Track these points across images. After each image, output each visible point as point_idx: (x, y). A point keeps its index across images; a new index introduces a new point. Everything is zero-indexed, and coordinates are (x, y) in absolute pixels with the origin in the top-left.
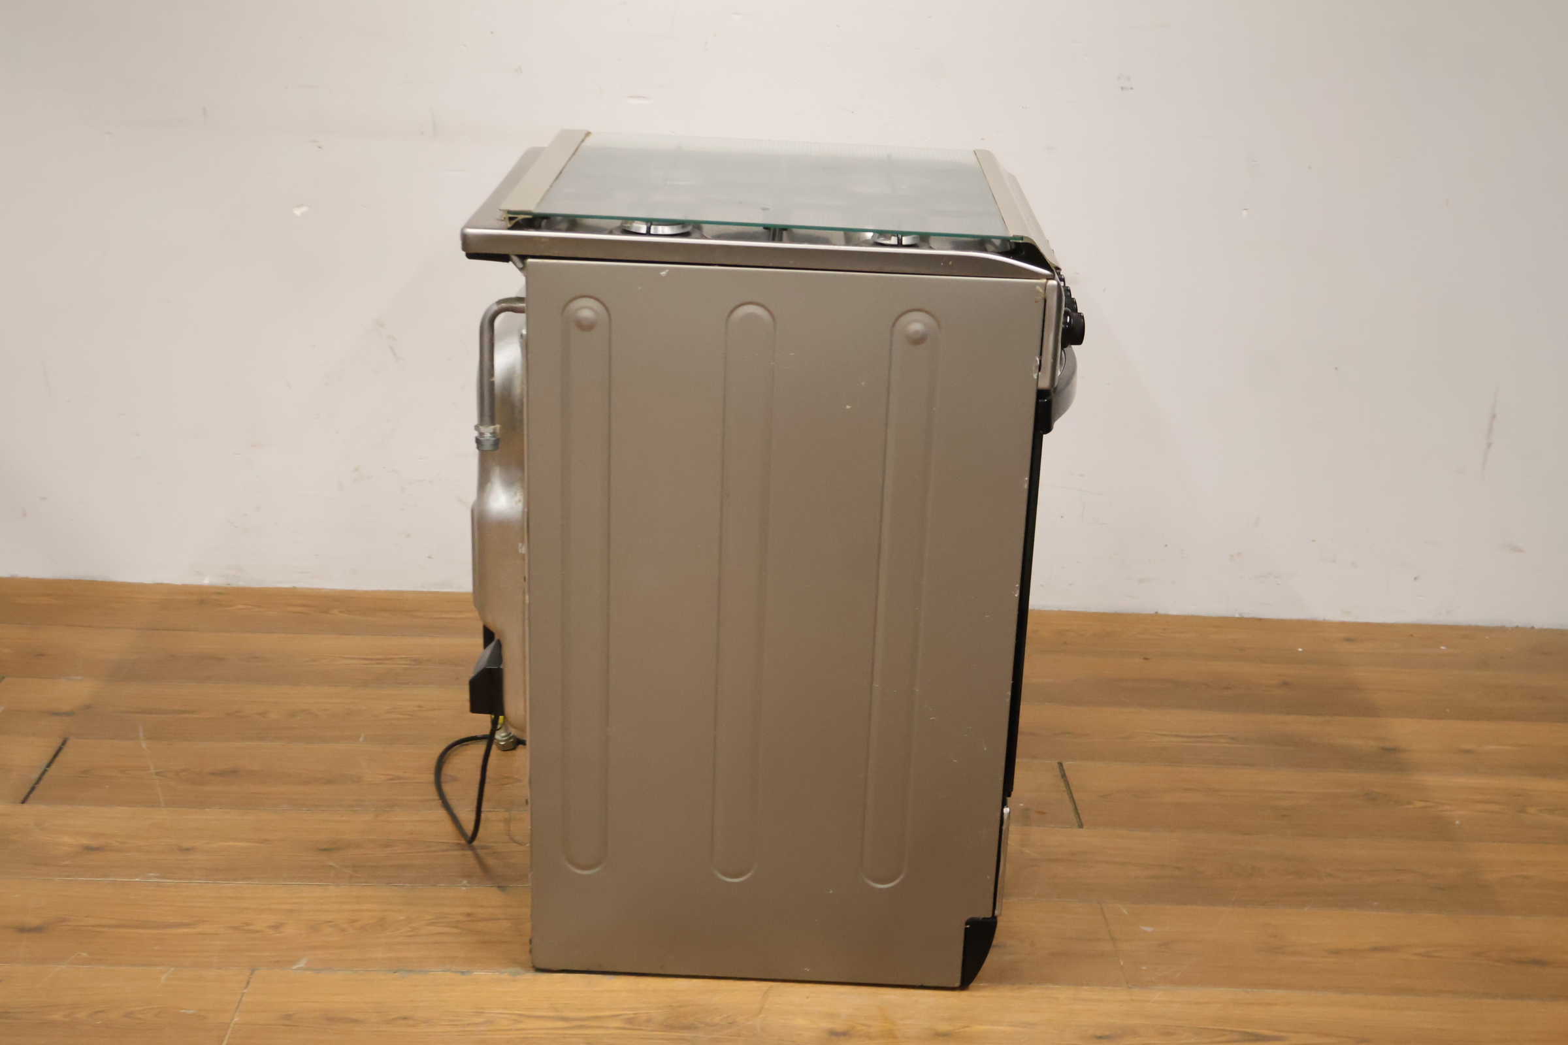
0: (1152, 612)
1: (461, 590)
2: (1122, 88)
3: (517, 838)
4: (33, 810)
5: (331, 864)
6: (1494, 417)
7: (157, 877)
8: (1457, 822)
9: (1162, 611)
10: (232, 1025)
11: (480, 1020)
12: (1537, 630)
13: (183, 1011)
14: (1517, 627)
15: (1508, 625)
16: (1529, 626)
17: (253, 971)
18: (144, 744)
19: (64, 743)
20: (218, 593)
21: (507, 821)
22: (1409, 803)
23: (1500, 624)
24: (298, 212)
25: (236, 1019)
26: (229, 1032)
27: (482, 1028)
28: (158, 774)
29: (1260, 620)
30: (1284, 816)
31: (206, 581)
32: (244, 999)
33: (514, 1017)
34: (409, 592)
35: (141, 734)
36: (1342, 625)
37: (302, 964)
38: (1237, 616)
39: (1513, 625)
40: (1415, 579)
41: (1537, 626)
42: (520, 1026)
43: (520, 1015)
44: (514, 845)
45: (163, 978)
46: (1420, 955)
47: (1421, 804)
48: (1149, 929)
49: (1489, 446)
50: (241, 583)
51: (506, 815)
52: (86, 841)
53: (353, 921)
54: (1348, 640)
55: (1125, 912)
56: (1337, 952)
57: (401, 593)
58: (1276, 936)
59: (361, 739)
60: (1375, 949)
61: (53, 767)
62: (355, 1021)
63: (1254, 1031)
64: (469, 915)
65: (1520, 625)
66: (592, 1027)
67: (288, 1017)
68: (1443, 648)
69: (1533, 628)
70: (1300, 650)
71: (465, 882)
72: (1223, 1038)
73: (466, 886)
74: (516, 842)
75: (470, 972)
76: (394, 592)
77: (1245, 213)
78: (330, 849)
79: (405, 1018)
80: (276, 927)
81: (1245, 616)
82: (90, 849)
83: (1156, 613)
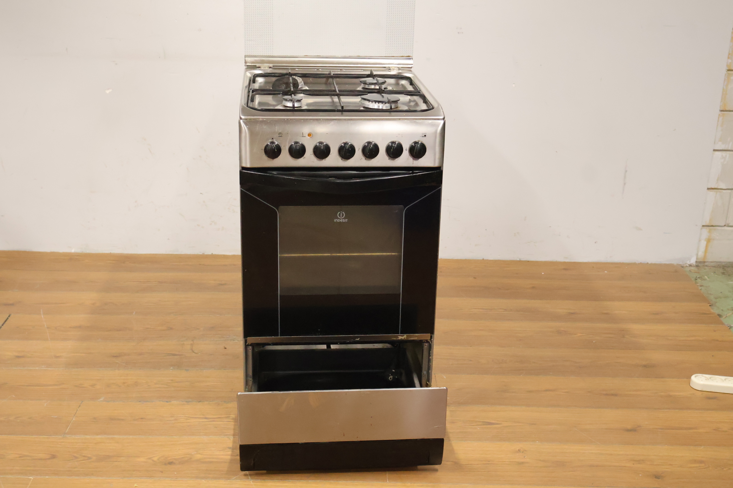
0: (481, 259)
1: (183, 253)
2: (458, 33)
3: (196, 351)
5: (117, 362)
6: (626, 171)
7: (45, 367)
8: (594, 341)
9: (485, 258)
10: (72, 421)
11: (173, 419)
12: (650, 264)
13: (52, 417)
14: (641, 263)
15: (637, 262)
16: (646, 263)
17: (82, 401)
18: (43, 316)
19: (9, 316)
20: (78, 256)
22: (576, 334)
23: (633, 262)
24: (108, 92)
25: (74, 419)
26: (70, 424)
27: (173, 422)
28: (48, 328)
29: (528, 261)
30: (520, 340)
31: (73, 251)
32: (77, 412)
33: (186, 418)
34: (160, 254)
35: (42, 312)
36: (565, 263)
37: (102, 399)
38: (518, 260)
39: (639, 262)
40: (595, 243)
42: (188, 421)
43: (189, 417)
44: (194, 354)
45: (45, 405)
46: (565, 392)
49: (625, 184)
50: (88, 251)
51: (192, 342)
52: (17, 354)
53: (124, 383)
54: (564, 269)
55: (445, 377)
56: (530, 392)
57: (156, 255)
58: (505, 386)
59: (134, 313)
60: (547, 390)
61: (4, 325)
62: (122, 420)
63: (489, 421)
64: (172, 380)
65: (642, 262)
66: (217, 421)
67: (95, 418)
68: (606, 272)
69: (648, 263)
70: (543, 273)
71: (172, 368)
72: (474, 424)
73: (172, 370)
74: (195, 353)
75: (170, 401)
76: (153, 254)
77: (514, 85)
78: (117, 356)
79: (142, 418)
80: (93, 386)
81: (522, 260)
82: (18, 357)
83: (483, 259)
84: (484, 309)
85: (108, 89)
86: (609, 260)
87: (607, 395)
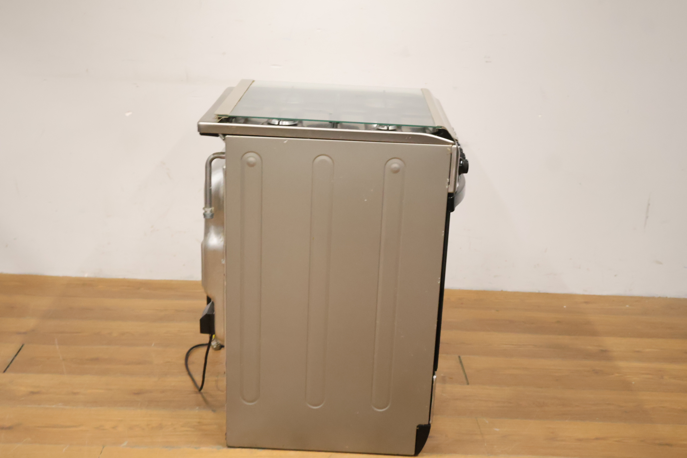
0: (500, 290)
2: (486, 62)
3: (220, 389)
4: (9, 376)
5: (139, 400)
6: (649, 205)
7: (62, 405)
8: (633, 383)
9: (504, 290)
12: (669, 298)
14: (660, 298)
15: (656, 296)
17: (104, 446)
18: (57, 347)
19: (22, 346)
20: (91, 281)
21: (217, 381)
22: (612, 374)
23: (652, 296)
24: (128, 114)
28: (63, 360)
29: (547, 294)
30: (557, 380)
31: (86, 275)
34: (174, 281)
35: (56, 343)
36: (583, 296)
37: (125, 444)
38: (537, 292)
39: (658, 296)
40: (615, 276)
41: (669, 296)
45: (64, 450)
46: (616, 441)
47: (617, 375)
48: (497, 430)
49: (647, 217)
50: (101, 276)
51: (216, 378)
52: (31, 390)
53: (148, 425)
54: (586, 303)
55: (487, 422)
56: (580, 440)
57: (171, 281)
58: (553, 433)
59: (153, 345)
60: (597, 439)
61: (18, 356)
64: (199, 422)
65: (661, 296)
68: (627, 306)
69: (667, 297)
70: (565, 307)
71: (197, 408)
73: (198, 410)
74: (220, 391)
75: (199, 448)
76: (168, 281)
77: (540, 116)
78: (138, 393)
80: (114, 428)
81: (541, 292)
82: (33, 393)
83: (502, 290)
84: (513, 345)
85: (128, 112)
86: (628, 293)
87: (660, 444)
